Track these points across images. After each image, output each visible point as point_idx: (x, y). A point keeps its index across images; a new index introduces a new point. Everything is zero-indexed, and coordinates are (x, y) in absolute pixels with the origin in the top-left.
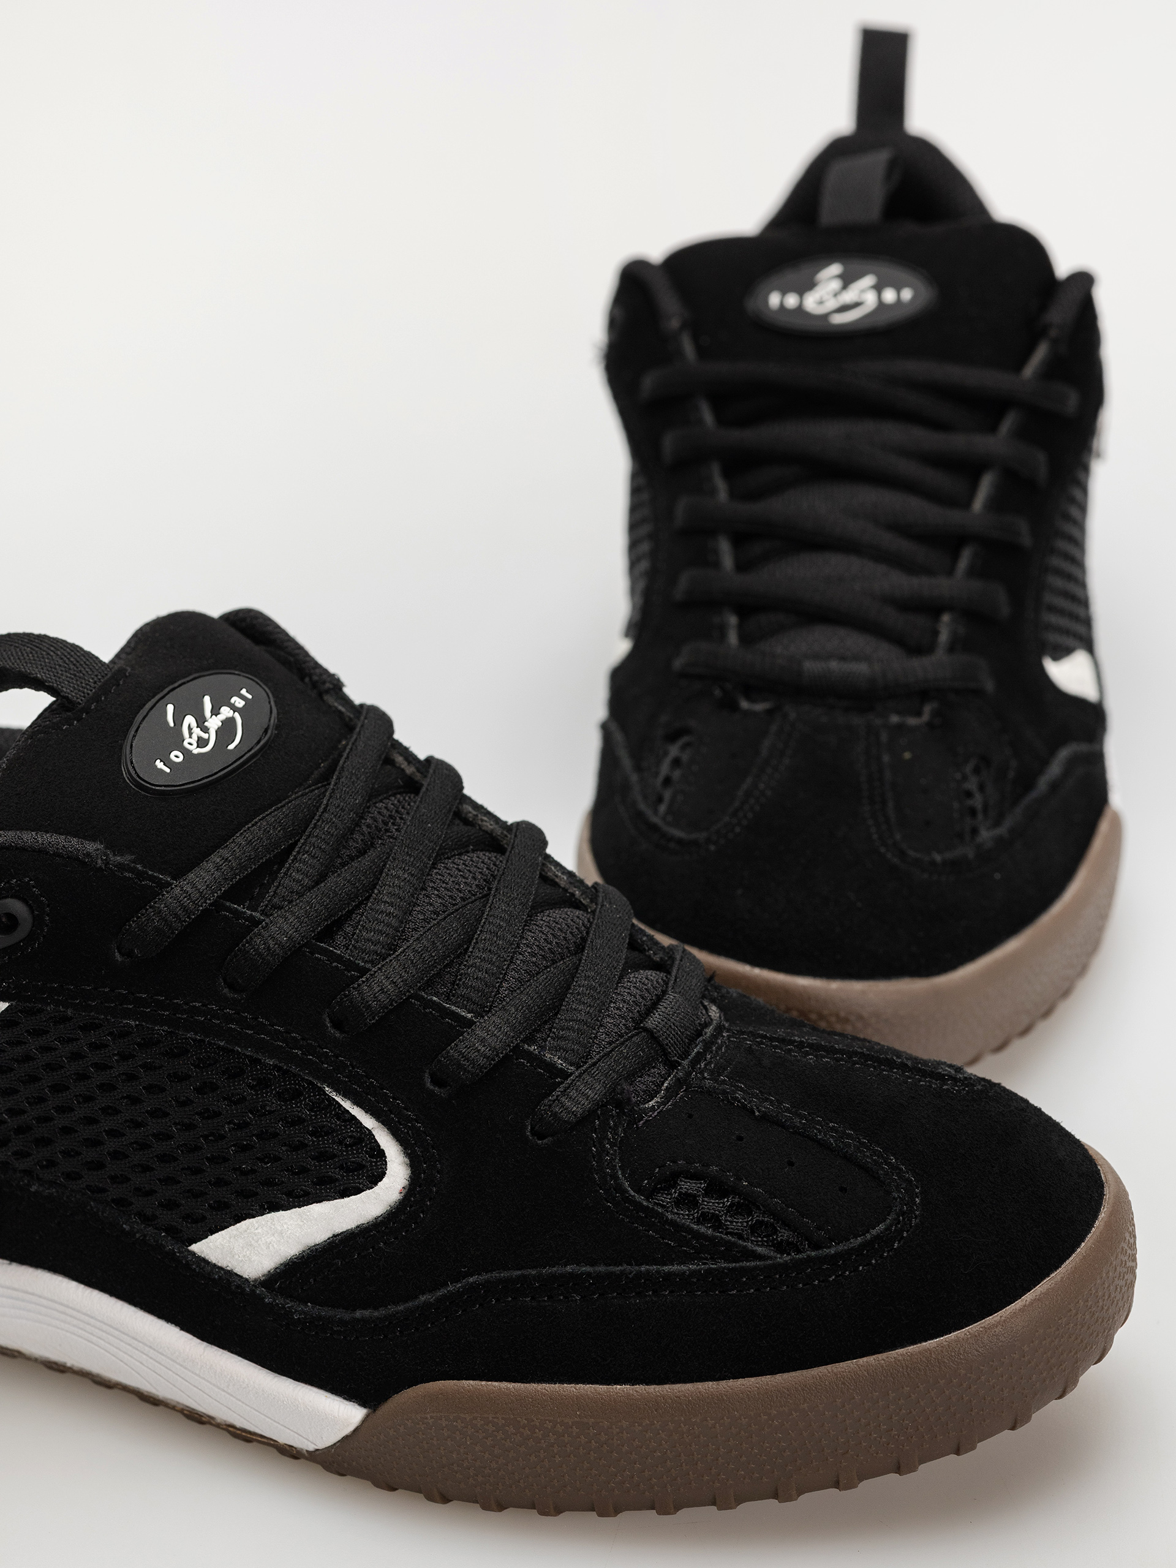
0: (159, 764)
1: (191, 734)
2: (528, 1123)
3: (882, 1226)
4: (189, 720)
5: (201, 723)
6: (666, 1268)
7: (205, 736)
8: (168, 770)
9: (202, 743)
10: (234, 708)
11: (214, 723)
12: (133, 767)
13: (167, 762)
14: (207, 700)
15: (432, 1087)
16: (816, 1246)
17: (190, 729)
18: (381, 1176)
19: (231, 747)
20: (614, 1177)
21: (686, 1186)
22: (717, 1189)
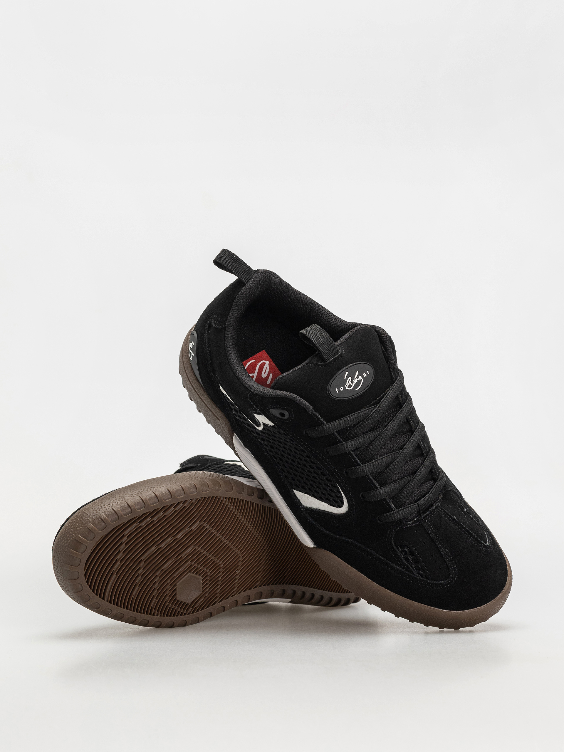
0: (337, 390)
1: (349, 382)
2: (378, 516)
3: (444, 582)
4: (350, 378)
5: (353, 379)
6: (392, 564)
7: (352, 384)
8: (338, 392)
9: (350, 386)
10: (363, 377)
11: (356, 381)
12: (330, 388)
13: (339, 390)
14: (357, 372)
15: (361, 497)
16: (427, 578)
17: (349, 381)
18: (341, 507)
19: (356, 390)
20: (391, 538)
21: (406, 549)
22: (412, 554)
